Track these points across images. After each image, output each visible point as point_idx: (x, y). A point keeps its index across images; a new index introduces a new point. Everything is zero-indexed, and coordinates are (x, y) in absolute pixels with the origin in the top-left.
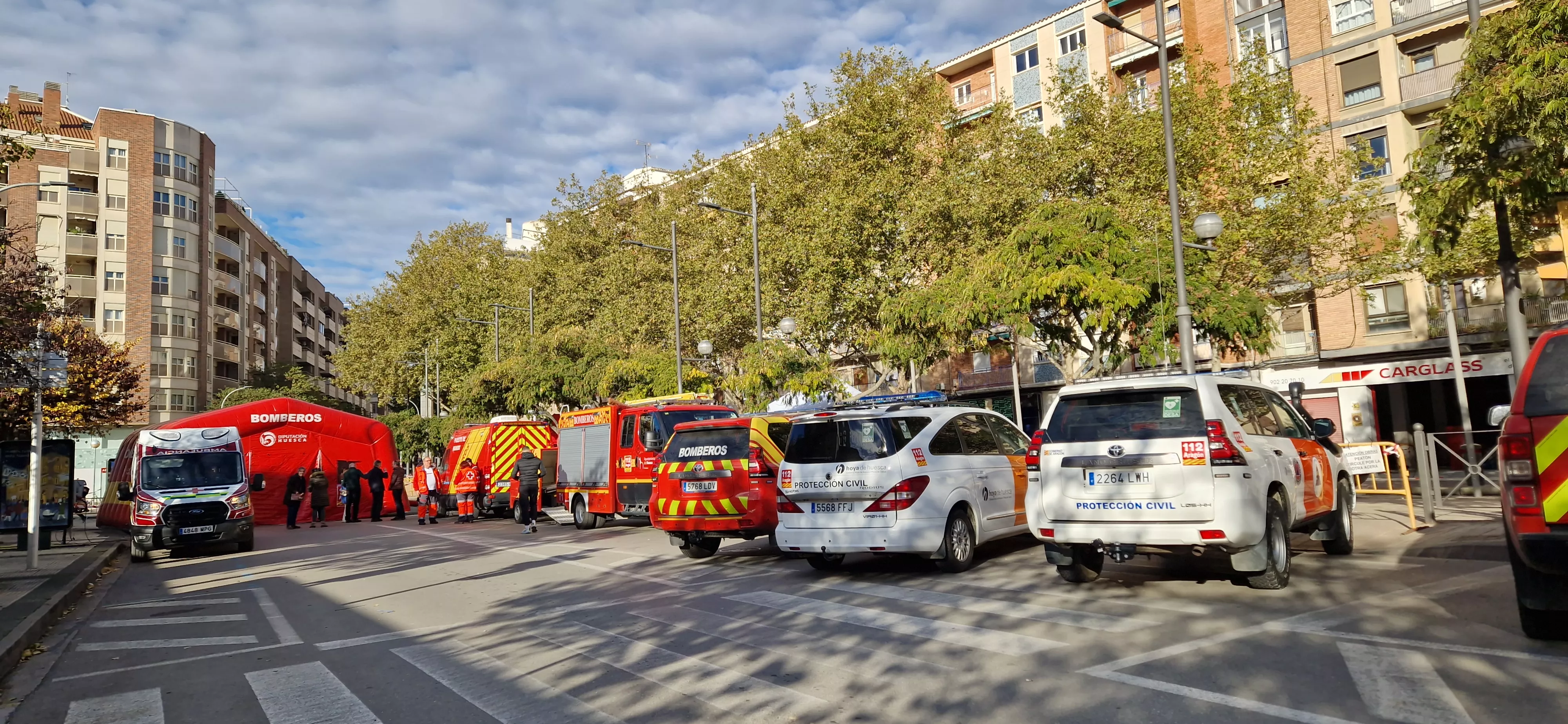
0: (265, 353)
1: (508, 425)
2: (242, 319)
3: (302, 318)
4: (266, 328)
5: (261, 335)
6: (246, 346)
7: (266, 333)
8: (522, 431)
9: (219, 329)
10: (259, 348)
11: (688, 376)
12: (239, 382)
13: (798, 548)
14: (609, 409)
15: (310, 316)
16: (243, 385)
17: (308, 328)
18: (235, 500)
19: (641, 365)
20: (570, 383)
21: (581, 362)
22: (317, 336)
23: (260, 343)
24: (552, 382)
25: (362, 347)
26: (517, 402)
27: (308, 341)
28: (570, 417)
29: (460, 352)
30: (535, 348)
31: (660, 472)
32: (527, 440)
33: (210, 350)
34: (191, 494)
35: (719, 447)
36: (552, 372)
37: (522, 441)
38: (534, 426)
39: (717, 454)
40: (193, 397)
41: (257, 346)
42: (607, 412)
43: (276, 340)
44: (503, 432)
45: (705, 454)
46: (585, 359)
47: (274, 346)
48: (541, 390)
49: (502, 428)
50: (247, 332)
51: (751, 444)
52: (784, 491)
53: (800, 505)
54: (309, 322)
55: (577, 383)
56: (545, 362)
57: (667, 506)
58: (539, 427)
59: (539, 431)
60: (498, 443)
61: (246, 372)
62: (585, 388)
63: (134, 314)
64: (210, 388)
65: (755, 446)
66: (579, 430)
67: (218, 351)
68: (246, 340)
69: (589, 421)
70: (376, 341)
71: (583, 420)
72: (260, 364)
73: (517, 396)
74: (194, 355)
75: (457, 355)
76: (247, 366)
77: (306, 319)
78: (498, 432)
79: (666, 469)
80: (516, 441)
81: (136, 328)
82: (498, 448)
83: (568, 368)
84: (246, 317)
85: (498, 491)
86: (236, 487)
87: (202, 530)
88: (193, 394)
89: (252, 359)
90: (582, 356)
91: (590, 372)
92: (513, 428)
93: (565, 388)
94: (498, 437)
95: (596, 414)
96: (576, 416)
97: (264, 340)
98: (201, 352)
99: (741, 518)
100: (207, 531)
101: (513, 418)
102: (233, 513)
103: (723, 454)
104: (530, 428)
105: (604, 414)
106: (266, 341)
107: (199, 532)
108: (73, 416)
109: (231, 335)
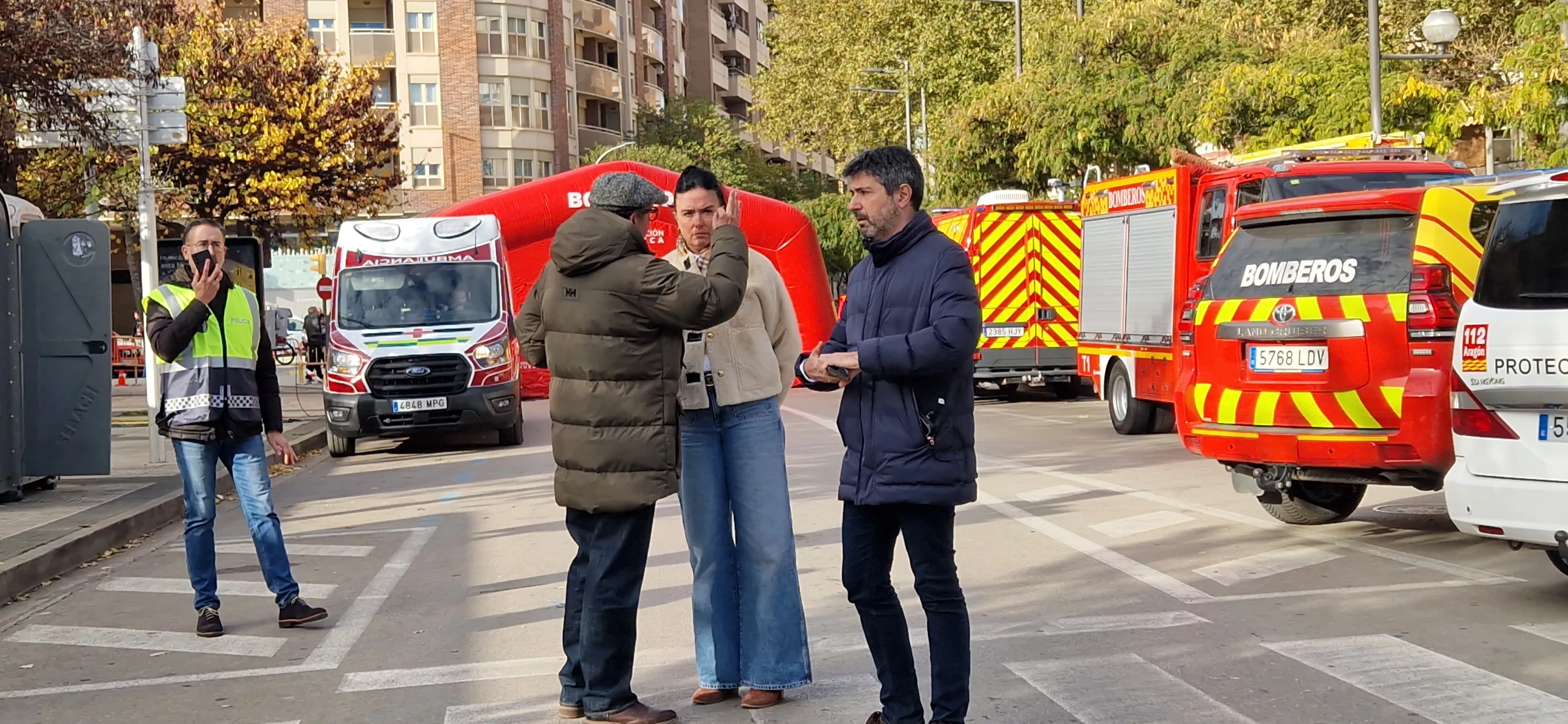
0: (663, 82)
1: (1005, 211)
2: (621, 20)
3: (726, 14)
4: (665, 35)
5: (655, 48)
6: (631, 69)
7: (665, 44)
8: (1033, 222)
9: (586, 40)
10: (652, 72)
11: (1398, 95)
12: (622, 136)
13: (1499, 531)
14: (1172, 173)
15: (739, 10)
16: (627, 139)
17: (738, 31)
18: (483, 352)
19: (1288, 74)
20: (1140, 119)
21: (1164, 73)
22: (753, 48)
23: (655, 64)
24: (1103, 120)
25: (797, 62)
26: (1036, 163)
27: (739, 57)
28: (1099, 194)
29: (958, 66)
30: (1067, 48)
31: (1199, 321)
32: (1044, 241)
33: (570, 79)
34: (411, 339)
35: (1337, 262)
36: (1102, 97)
37: (1033, 244)
38: (1059, 212)
39: (1330, 279)
40: (547, 164)
41: (650, 69)
42: (1170, 182)
43: (682, 56)
44: (995, 225)
45: (1301, 280)
46: (1171, 66)
47: (680, 69)
48: (1080, 137)
49: (994, 216)
50: (631, 45)
51: (1418, 256)
52: (1466, 378)
53: (1508, 418)
54: (739, 20)
55: (1155, 118)
56: (1089, 79)
57: (1212, 401)
58: (1070, 215)
59: (1069, 223)
60: (985, 247)
61: (633, 118)
62: (1170, 130)
63: (450, 17)
64: (573, 146)
65: (1430, 260)
66: (1117, 221)
67: (584, 80)
68: (630, 59)
69: (1135, 202)
70: (821, 51)
71: (1124, 198)
72: (657, 101)
73: (1036, 149)
74: (545, 88)
75: (954, 72)
76: (633, 106)
77: (733, 16)
78: (985, 225)
79: (1212, 313)
80: (1022, 242)
81: (453, 43)
82: (984, 258)
83: (1136, 89)
84: (629, 16)
85: (1009, 344)
86: (482, 329)
87: (429, 405)
88: (548, 158)
89: (640, 92)
90: (1163, 59)
91: (1181, 94)
92: (1015, 217)
93: (1129, 132)
94: (984, 235)
95: (1147, 185)
96: (1112, 190)
97: (660, 59)
98: (556, 83)
99: (1385, 439)
100: (437, 407)
101: (1019, 196)
102: (479, 376)
103: (1344, 279)
104: (1050, 216)
105: (1164, 183)
106: (665, 59)
107: (425, 408)
108: (293, 195)
109: (606, 50)
